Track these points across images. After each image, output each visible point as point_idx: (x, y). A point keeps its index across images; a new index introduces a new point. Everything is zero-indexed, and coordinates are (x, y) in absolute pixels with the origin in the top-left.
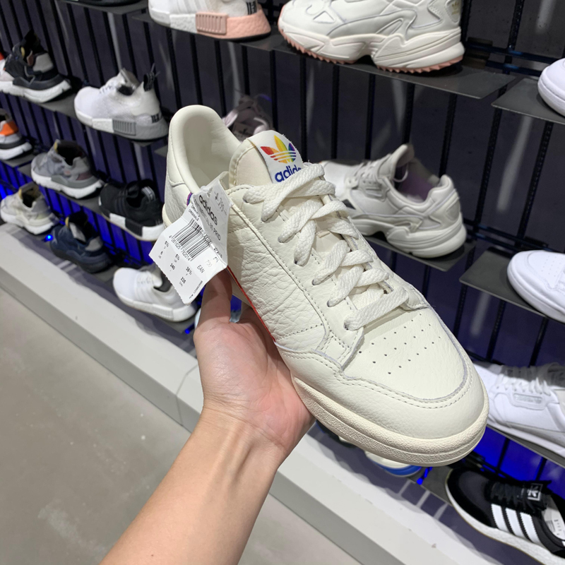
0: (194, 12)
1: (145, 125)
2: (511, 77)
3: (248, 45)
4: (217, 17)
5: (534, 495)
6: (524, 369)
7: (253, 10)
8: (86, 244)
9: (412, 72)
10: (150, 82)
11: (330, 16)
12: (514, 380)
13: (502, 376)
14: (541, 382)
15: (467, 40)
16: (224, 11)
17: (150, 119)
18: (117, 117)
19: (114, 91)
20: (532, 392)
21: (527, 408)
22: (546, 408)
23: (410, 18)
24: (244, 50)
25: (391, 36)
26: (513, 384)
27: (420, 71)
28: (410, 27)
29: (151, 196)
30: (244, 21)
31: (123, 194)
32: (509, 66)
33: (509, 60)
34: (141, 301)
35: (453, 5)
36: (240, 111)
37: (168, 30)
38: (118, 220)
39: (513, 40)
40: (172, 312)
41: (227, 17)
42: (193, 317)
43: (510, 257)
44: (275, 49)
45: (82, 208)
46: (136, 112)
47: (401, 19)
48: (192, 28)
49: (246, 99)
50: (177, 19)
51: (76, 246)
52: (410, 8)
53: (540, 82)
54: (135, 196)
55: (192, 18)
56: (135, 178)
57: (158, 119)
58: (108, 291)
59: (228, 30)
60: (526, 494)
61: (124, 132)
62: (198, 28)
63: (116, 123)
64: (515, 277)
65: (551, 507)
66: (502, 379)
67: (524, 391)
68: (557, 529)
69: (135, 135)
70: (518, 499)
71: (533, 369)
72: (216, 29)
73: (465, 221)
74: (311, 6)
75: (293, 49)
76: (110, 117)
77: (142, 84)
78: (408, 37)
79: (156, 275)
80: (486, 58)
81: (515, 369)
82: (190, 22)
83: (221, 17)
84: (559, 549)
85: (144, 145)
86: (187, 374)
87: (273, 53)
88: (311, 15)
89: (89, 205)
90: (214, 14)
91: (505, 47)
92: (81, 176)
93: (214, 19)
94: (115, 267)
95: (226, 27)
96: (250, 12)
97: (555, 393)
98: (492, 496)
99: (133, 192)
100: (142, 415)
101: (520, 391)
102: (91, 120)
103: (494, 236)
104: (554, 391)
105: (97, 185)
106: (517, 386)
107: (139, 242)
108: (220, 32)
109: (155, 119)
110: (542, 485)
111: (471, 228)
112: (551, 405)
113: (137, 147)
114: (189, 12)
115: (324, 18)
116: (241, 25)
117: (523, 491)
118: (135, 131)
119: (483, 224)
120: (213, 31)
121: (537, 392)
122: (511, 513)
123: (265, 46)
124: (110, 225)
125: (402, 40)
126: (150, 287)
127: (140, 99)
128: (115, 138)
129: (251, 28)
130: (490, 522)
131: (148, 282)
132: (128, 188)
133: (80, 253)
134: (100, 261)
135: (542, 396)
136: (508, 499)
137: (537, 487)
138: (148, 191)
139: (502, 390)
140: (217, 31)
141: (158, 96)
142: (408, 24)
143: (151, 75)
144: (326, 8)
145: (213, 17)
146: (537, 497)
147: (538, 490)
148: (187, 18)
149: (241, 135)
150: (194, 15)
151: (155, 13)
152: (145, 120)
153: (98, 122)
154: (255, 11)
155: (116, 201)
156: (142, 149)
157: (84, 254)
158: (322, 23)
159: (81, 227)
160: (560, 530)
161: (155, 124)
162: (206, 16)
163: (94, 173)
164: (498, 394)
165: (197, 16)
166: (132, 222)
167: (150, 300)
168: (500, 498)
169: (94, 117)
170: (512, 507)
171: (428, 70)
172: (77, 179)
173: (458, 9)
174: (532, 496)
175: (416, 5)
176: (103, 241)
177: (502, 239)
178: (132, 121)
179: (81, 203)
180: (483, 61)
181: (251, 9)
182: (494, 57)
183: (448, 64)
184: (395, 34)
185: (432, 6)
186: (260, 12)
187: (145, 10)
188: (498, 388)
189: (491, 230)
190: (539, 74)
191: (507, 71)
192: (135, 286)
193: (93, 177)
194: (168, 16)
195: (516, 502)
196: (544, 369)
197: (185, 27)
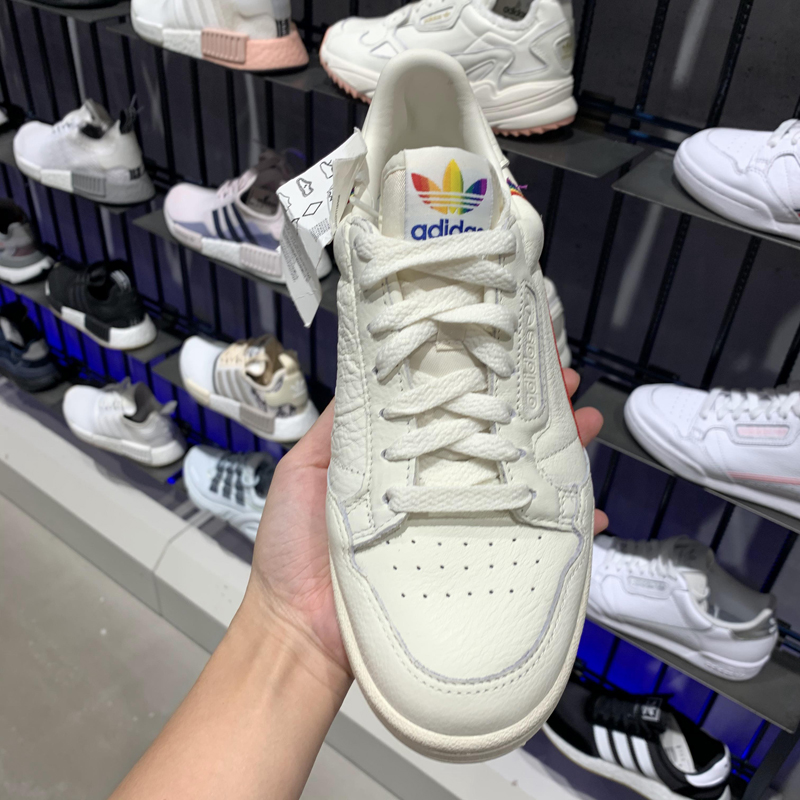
0: (200, 28)
1: (120, 182)
2: (638, 149)
3: (275, 80)
4: (232, 38)
5: (651, 713)
6: (643, 544)
8: (24, 349)
9: (506, 134)
10: (130, 122)
11: (395, 49)
12: (629, 558)
13: (612, 552)
14: (665, 562)
15: (580, 93)
16: (243, 30)
17: (128, 174)
18: (78, 168)
19: (75, 132)
20: (652, 574)
21: (645, 596)
22: (671, 598)
23: (505, 60)
24: (269, 86)
25: (478, 83)
26: (627, 563)
27: (516, 134)
28: (505, 72)
29: (125, 284)
30: (271, 47)
31: (82, 280)
32: (636, 133)
33: (636, 125)
34: (104, 435)
35: (564, 47)
36: (259, 170)
37: (158, 50)
38: (74, 317)
39: (641, 98)
40: (149, 453)
41: (246, 39)
42: (181, 460)
43: (629, 391)
44: (316, 90)
45: (20, 297)
46: (107, 163)
47: (494, 61)
48: (195, 50)
49: (269, 154)
50: (174, 36)
51: (9, 351)
52: (506, 46)
53: (677, 160)
54: (100, 284)
55: (196, 36)
56: (100, 257)
57: (139, 176)
58: (56, 420)
59: (248, 57)
60: (640, 713)
61: (87, 191)
62: (205, 51)
63: (76, 178)
64: (635, 420)
65: (672, 728)
66: (613, 557)
67: (642, 573)
68: (679, 758)
69: (104, 196)
70: (630, 718)
71: (654, 543)
72: (230, 54)
73: (570, 341)
74: (367, 33)
75: (341, 91)
76: (68, 169)
77: (118, 124)
78: (502, 86)
79: (127, 397)
80: (606, 121)
81: (631, 544)
82: (193, 42)
83: (238, 39)
84: (681, 785)
85: (117, 211)
86: (170, 541)
87: (310, 96)
88: (368, 45)
89: (30, 293)
90: (229, 33)
91: (631, 107)
92: (19, 251)
93: (228, 40)
94: (66, 384)
95: (245, 53)
96: (280, 34)
97: (684, 578)
98: (595, 715)
99: (98, 278)
100: (102, 599)
101: (636, 573)
102: (39, 172)
103: (606, 362)
104: (682, 574)
105: (44, 264)
106: (633, 567)
107: (103, 350)
108: (237, 59)
109: (134, 175)
110: (661, 700)
111: (577, 350)
112: (678, 593)
113: (105, 212)
114: (192, 27)
115: (385, 51)
116: (266, 52)
117: (636, 708)
118: (105, 190)
119: (593, 346)
120: (226, 57)
121: (659, 574)
122: (620, 738)
123: (300, 84)
124: (60, 323)
125: (493, 90)
126: (117, 415)
127: (113, 145)
128: (73, 199)
129: (282, 56)
130: (590, 749)
131: (115, 408)
132: (90, 270)
133: (15, 363)
134: (43, 375)
135: (667, 580)
136: (617, 718)
137: (655, 703)
138: (120, 277)
139: (612, 571)
140: (231, 58)
141: (140, 142)
142: (501, 68)
143: (130, 111)
144: (390, 37)
145: (227, 37)
146: (654, 716)
147: (657, 705)
148: (188, 36)
149: (260, 204)
150: (199, 33)
151: (141, 25)
152: (120, 176)
153: (49, 175)
154: (288, 33)
155: (71, 291)
156: (112, 216)
157: (20, 364)
158: (383, 57)
159: (16, 325)
160: (683, 760)
161: (134, 182)
162: (217, 35)
163: (40, 246)
164: (607, 576)
165: (203, 34)
166: (94, 320)
167: (117, 433)
168: (606, 717)
169: (44, 167)
170: (621, 729)
171: (527, 133)
172: (15, 255)
173: (571, 52)
174: (648, 715)
175: (515, 43)
176: (50, 346)
177: (617, 366)
178: (101, 175)
179: (19, 291)
180: (601, 124)
181: (282, 29)
182: (616, 119)
183: (555, 127)
184: (485, 81)
185: (535, 46)
186: (294, 34)
187: (125, 19)
188: (607, 568)
189: (603, 353)
190: (675, 146)
191: (633, 140)
192: (96, 412)
193: (37, 253)
194: (160, 30)
195: (626, 723)
196: (670, 543)
197: (185, 48)
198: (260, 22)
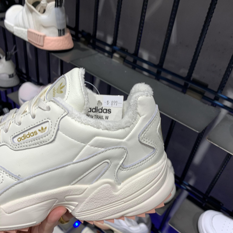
0: (27, 28)
1: (5, 79)
4: (38, 35)
7: (62, 34)
10: (9, 57)
16: (43, 32)
17: (8, 76)
30: (55, 40)
32: (217, 102)
33: (217, 98)
41: (44, 36)
48: (25, 37)
50: (17, 30)
57: (13, 77)
59: (45, 44)
62: (28, 38)
72: (38, 42)
80: (203, 94)
82: (25, 34)
83: (41, 36)
91: (216, 90)
95: (44, 42)
96: (60, 35)
108: (40, 44)
109: (11, 76)
114: (25, 27)
116: (53, 42)
119: (185, 182)
120: (36, 43)
129: (60, 45)
140: (38, 44)
145: (36, 34)
148: (23, 31)
150: (26, 30)
154: (64, 34)
161: (11, 79)
162: (33, 33)
165: (28, 31)
180: (200, 95)
181: (61, 32)
191: (215, 105)
194: (13, 27)
197: (22, 36)
198: (51, 29)
